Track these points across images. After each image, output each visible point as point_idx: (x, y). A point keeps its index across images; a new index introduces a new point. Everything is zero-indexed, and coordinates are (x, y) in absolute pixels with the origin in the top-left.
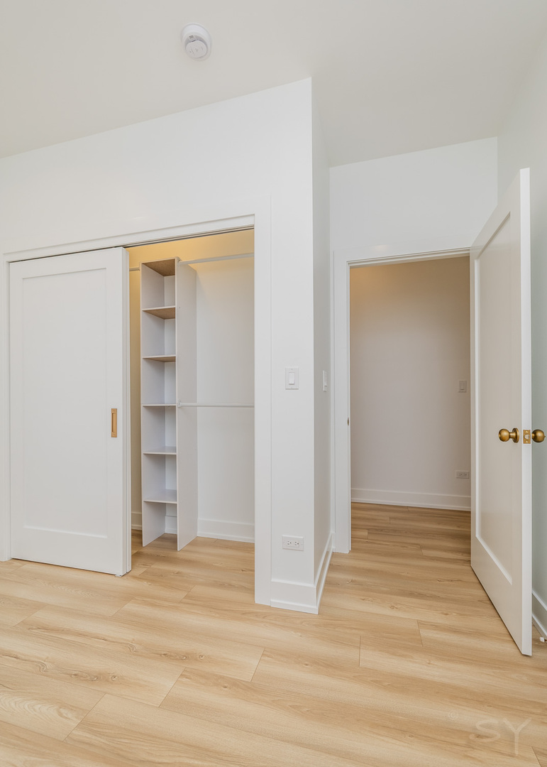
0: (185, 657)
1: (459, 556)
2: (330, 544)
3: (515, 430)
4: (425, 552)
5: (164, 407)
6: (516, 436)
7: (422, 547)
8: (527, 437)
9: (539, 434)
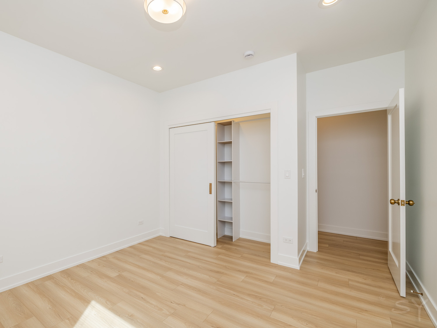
0: (246, 272)
1: (383, 261)
2: (306, 246)
3: (398, 200)
4: (361, 257)
5: (225, 182)
6: (398, 202)
7: (360, 255)
8: (403, 203)
9: (411, 202)
